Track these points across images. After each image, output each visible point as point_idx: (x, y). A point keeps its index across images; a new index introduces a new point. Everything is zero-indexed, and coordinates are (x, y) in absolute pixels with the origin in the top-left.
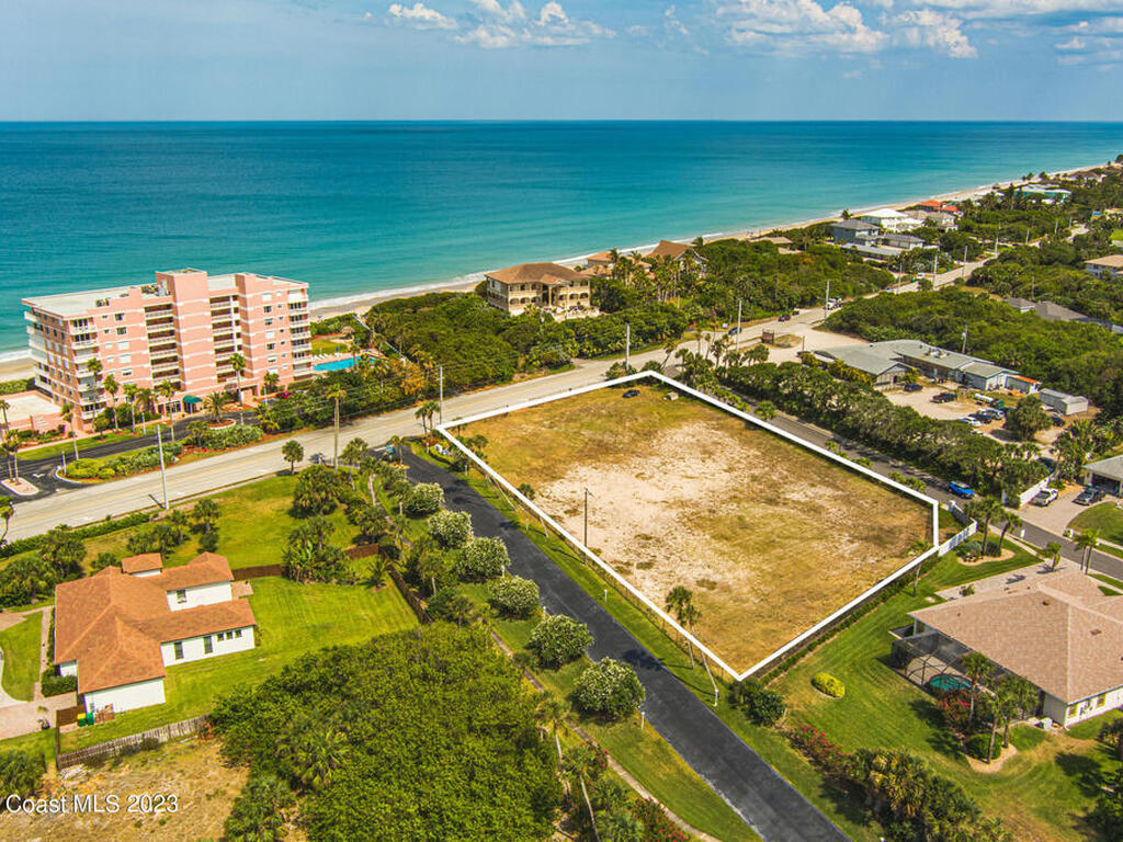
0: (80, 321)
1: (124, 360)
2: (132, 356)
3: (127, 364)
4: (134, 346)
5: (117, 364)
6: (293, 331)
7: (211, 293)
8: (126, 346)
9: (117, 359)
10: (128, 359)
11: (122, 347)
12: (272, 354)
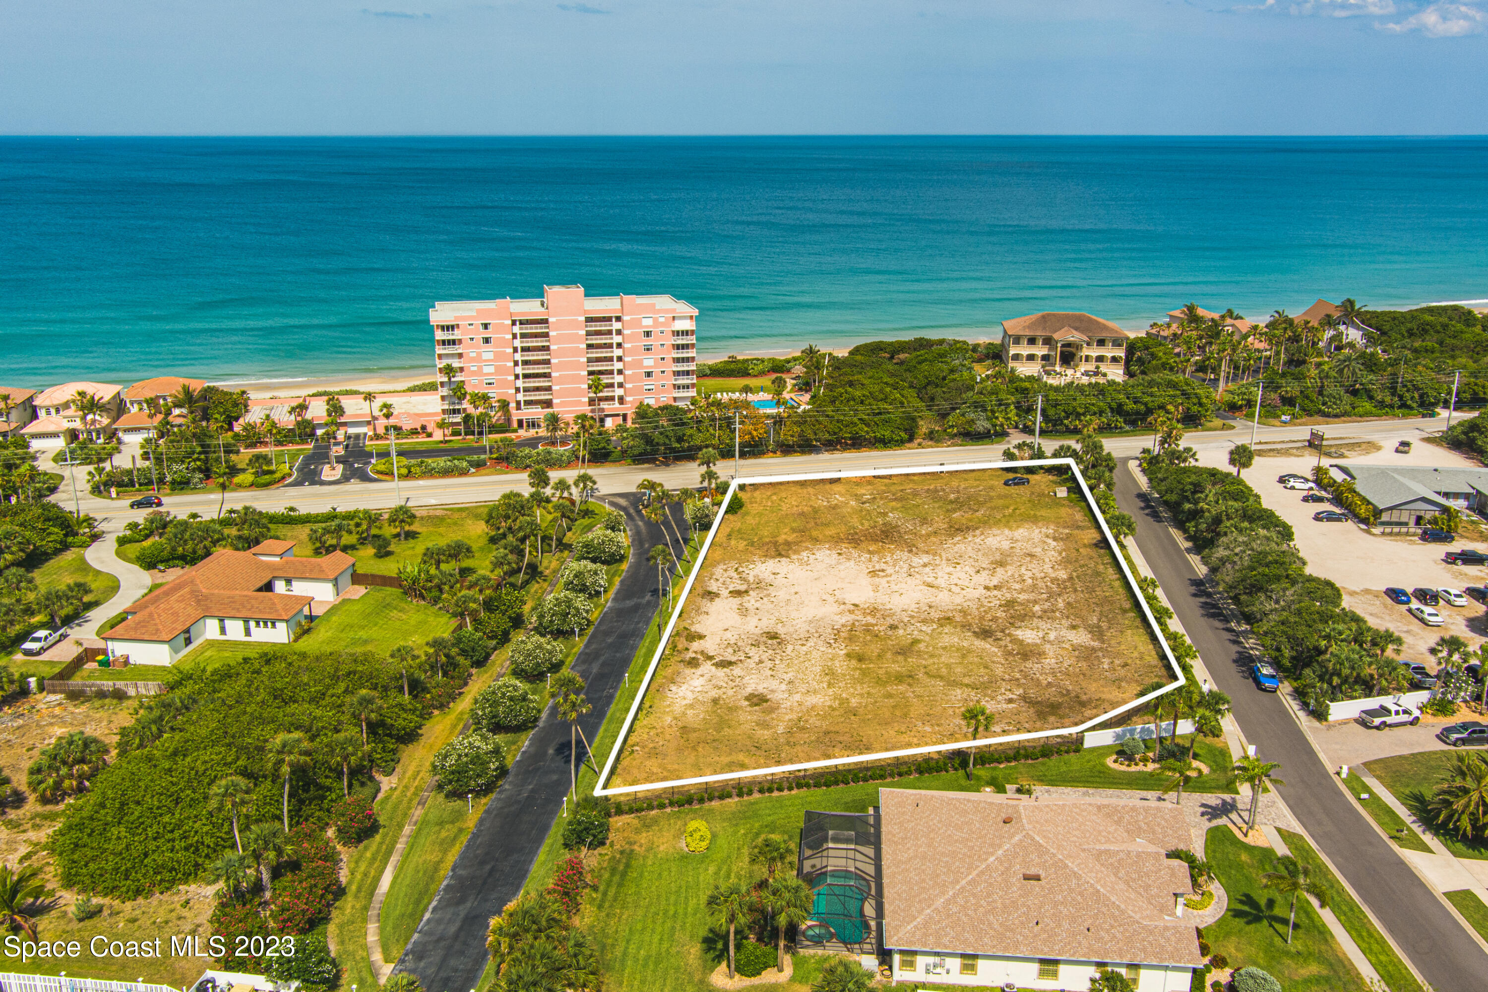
0: (448, 327)
1: (487, 370)
2: (496, 367)
3: (491, 374)
4: (498, 356)
5: (479, 372)
6: (677, 360)
7: (586, 312)
8: (490, 356)
9: (480, 368)
10: (491, 369)
11: (486, 356)
12: (649, 383)
